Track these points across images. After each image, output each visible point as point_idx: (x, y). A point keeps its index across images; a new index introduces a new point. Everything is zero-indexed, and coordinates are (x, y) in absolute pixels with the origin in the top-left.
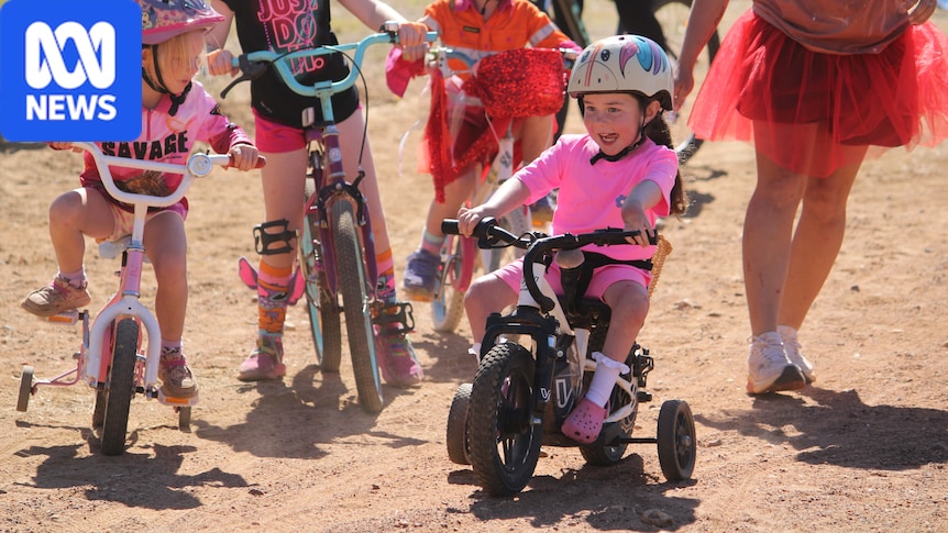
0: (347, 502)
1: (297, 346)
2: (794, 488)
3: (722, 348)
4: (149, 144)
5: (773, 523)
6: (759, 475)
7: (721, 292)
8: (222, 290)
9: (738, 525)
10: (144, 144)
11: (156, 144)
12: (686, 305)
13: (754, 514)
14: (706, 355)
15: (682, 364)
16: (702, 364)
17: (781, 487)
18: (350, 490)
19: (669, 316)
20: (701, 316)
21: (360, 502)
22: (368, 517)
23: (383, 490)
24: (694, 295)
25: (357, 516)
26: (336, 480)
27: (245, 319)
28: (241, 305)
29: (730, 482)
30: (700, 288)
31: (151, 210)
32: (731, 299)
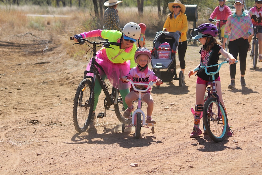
0: (180, 140)
1: (169, 112)
2: (260, 135)
3: (246, 110)
4: (142, 78)
5: (256, 142)
6: (253, 133)
7: (245, 100)
8: (156, 102)
9: (250, 142)
10: (141, 78)
11: (143, 79)
12: (239, 103)
13: (253, 140)
14: (243, 112)
15: (238, 114)
16: (242, 113)
17: (257, 135)
18: (180, 137)
19: (236, 105)
20: (242, 105)
21: (182, 140)
22: (184, 142)
23: (186, 137)
24: (240, 101)
25: (182, 142)
26: (177, 136)
27: (160, 107)
28: (159, 105)
29: (248, 135)
30: (241, 100)
31: (142, 92)
32: (247, 102)
